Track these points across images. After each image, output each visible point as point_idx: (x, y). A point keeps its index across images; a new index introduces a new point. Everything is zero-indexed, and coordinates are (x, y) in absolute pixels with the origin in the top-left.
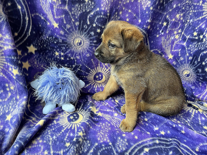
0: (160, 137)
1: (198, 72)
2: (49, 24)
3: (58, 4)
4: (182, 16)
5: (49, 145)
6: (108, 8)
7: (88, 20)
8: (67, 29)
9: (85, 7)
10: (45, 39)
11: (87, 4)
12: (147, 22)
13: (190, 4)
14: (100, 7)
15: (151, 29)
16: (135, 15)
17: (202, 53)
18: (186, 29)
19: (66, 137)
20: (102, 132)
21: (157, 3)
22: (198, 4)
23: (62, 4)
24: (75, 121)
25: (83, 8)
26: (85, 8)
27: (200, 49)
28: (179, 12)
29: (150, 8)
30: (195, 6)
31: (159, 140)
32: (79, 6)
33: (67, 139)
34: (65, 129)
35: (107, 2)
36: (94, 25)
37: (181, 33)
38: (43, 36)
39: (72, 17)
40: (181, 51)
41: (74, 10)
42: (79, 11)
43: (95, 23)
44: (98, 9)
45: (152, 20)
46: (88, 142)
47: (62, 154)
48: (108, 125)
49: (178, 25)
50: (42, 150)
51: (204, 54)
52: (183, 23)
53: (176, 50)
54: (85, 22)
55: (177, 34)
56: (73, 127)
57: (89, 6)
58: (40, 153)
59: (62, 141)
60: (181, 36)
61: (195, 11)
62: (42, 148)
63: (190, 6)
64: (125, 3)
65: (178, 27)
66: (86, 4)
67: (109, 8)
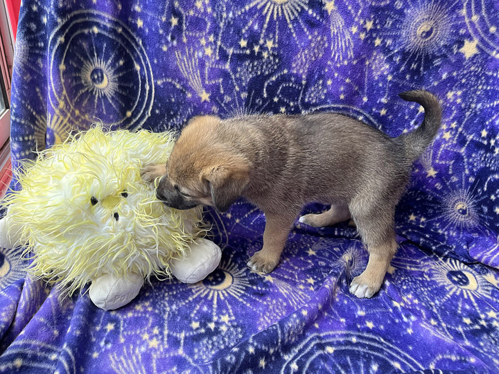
0: (362, 332)
1: (481, 211)
2: (189, 95)
3: (213, 60)
4: (460, 97)
5: (164, 320)
6: (304, 70)
7: (265, 90)
8: (225, 104)
9: (262, 66)
10: (179, 124)
11: (266, 61)
12: (380, 102)
13: (479, 74)
14: (290, 68)
15: (390, 117)
16: (356, 89)
17: (491, 177)
18: (467, 121)
19: (195, 312)
20: (269, 318)
21: (402, 68)
22: (495, 75)
23: (220, 60)
24: (216, 285)
25: (257, 69)
26: (262, 69)
27: (488, 166)
28: (454, 88)
29: (387, 76)
30: (488, 78)
31: (359, 337)
32: (251, 65)
33: (196, 314)
34: (194, 297)
35: (304, 60)
36: (276, 100)
37: (457, 129)
38: (177, 119)
39: (235, 84)
40: (453, 164)
41: (240, 72)
42: (250, 73)
43: (278, 97)
44: (286, 71)
45: (391, 100)
46: (239, 330)
47: (183, 339)
48: (281, 304)
49: (451, 114)
50: (150, 325)
51: (495, 180)
52: (462, 111)
53: (444, 162)
54: (259, 93)
55: (447, 131)
56: (211, 295)
57: (269, 66)
58: (146, 329)
59: (187, 317)
60: (457, 136)
61: (489, 88)
62: (151, 321)
63: (478, 78)
64: (338, 65)
65: (451, 118)
66: (264, 61)
67: (306, 71)
